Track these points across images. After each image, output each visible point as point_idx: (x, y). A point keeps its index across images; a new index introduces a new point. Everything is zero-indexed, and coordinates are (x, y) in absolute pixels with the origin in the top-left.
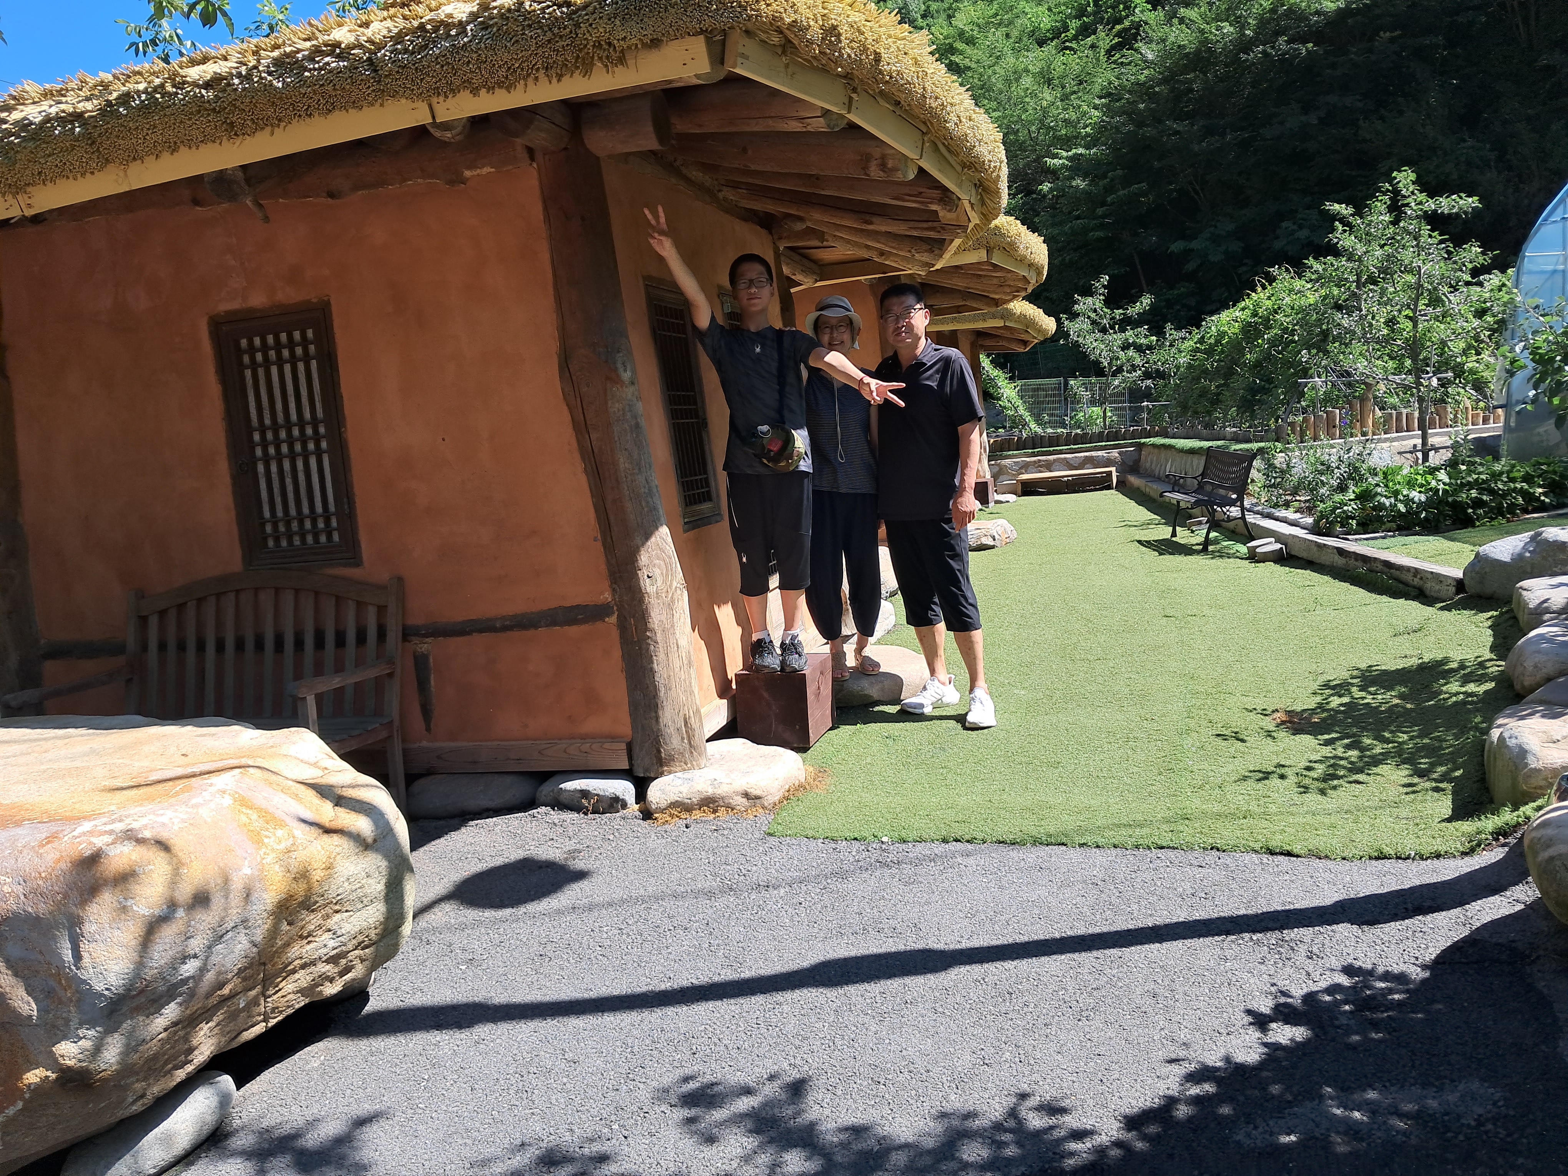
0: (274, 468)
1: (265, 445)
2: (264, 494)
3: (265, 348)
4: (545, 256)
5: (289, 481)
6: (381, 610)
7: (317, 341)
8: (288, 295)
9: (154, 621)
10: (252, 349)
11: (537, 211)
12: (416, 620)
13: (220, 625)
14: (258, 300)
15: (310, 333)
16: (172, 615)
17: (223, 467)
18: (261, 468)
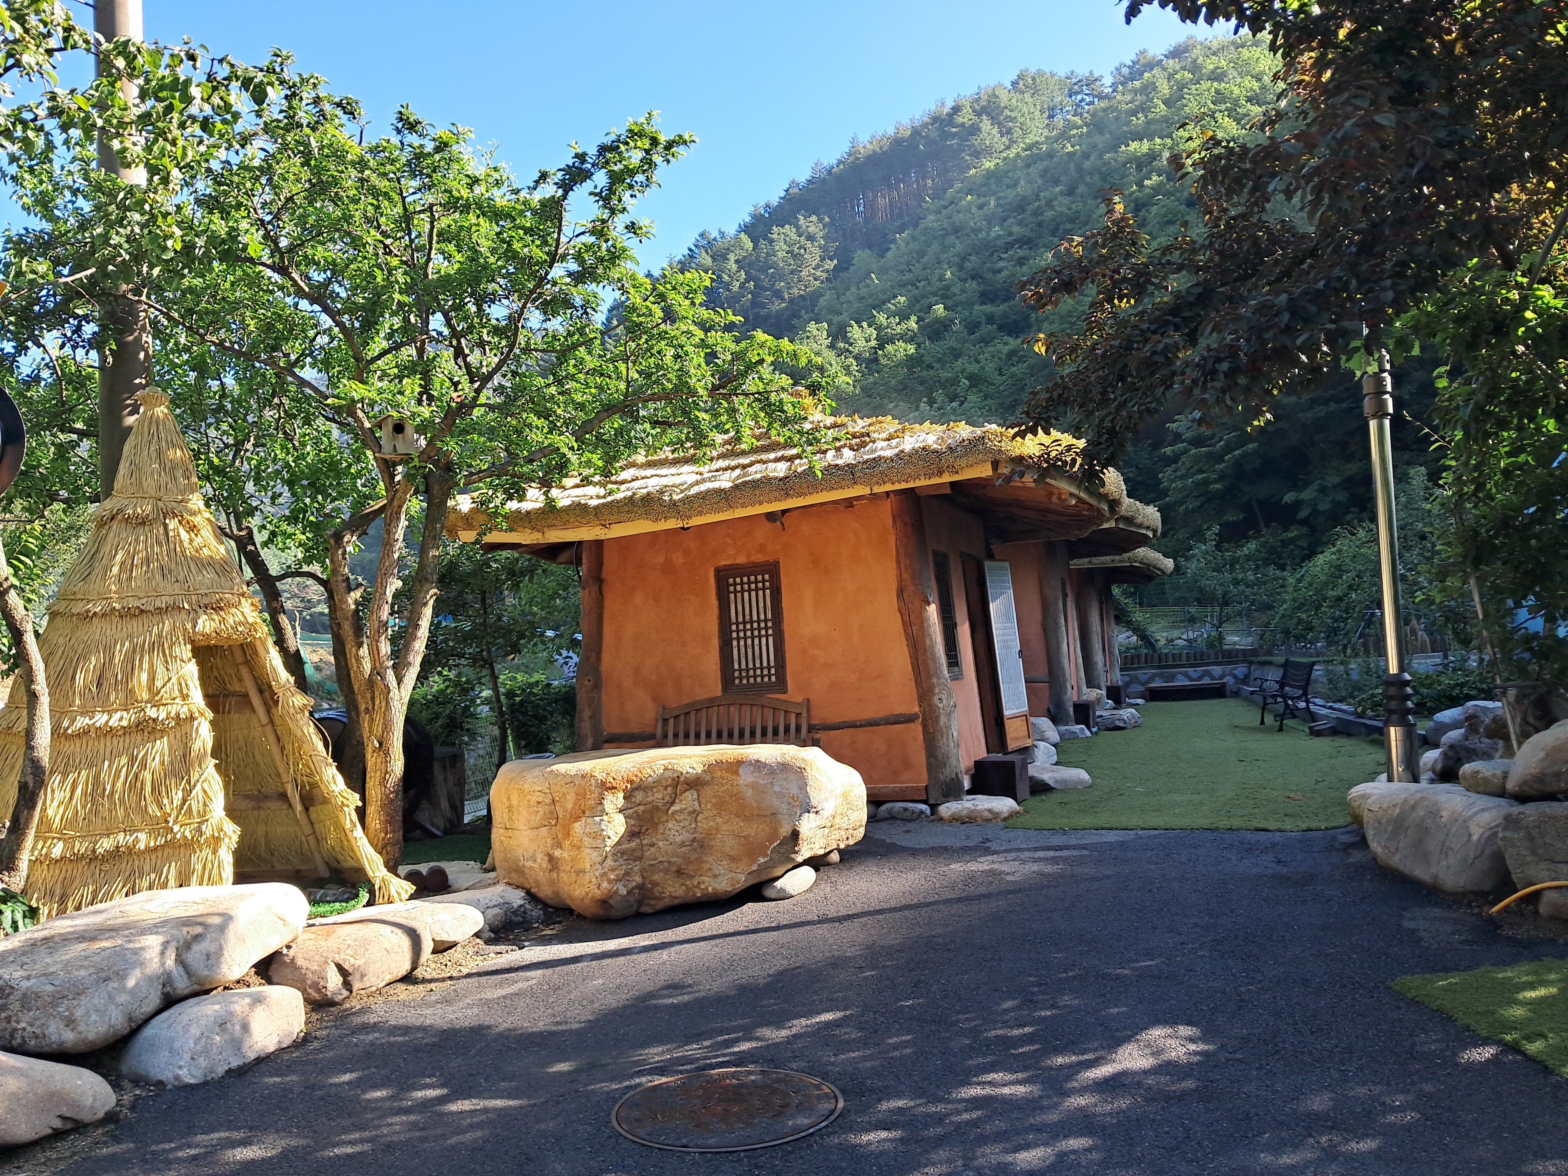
0: (742, 643)
1: (738, 631)
2: (736, 657)
3: (742, 583)
4: (892, 543)
5: (750, 651)
6: (798, 715)
7: (771, 580)
8: (758, 558)
9: (672, 721)
10: (735, 584)
11: (889, 521)
12: (815, 721)
13: (708, 723)
14: (741, 560)
15: (767, 577)
16: (682, 717)
17: (715, 642)
18: (735, 643)
